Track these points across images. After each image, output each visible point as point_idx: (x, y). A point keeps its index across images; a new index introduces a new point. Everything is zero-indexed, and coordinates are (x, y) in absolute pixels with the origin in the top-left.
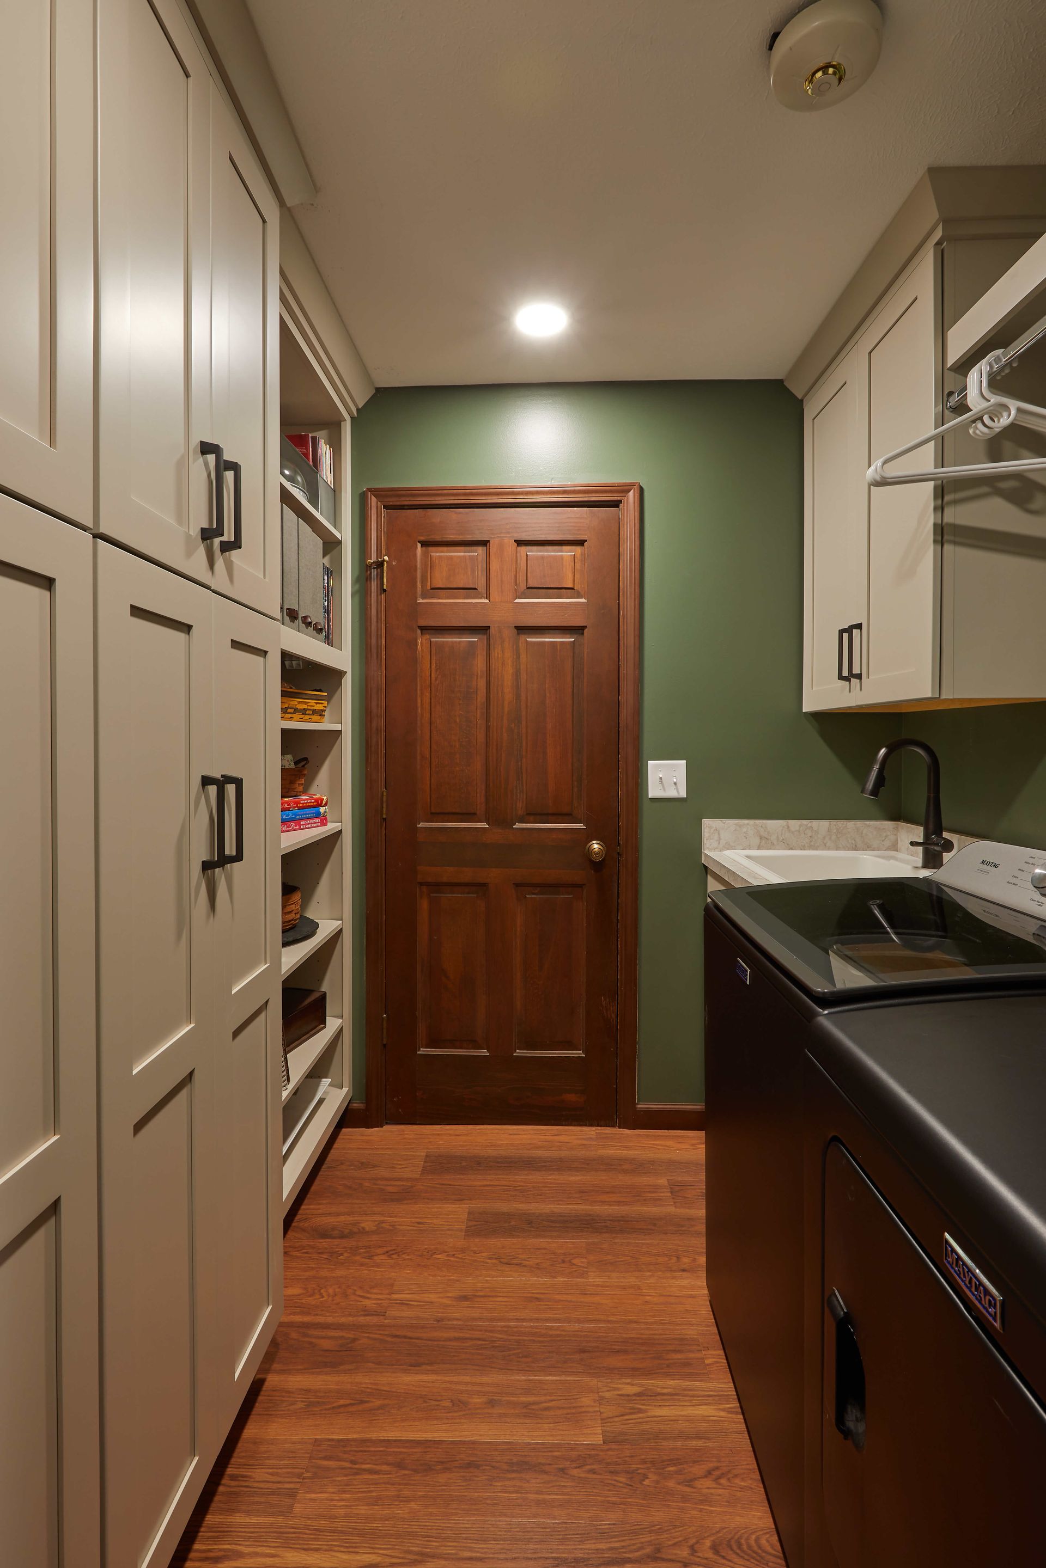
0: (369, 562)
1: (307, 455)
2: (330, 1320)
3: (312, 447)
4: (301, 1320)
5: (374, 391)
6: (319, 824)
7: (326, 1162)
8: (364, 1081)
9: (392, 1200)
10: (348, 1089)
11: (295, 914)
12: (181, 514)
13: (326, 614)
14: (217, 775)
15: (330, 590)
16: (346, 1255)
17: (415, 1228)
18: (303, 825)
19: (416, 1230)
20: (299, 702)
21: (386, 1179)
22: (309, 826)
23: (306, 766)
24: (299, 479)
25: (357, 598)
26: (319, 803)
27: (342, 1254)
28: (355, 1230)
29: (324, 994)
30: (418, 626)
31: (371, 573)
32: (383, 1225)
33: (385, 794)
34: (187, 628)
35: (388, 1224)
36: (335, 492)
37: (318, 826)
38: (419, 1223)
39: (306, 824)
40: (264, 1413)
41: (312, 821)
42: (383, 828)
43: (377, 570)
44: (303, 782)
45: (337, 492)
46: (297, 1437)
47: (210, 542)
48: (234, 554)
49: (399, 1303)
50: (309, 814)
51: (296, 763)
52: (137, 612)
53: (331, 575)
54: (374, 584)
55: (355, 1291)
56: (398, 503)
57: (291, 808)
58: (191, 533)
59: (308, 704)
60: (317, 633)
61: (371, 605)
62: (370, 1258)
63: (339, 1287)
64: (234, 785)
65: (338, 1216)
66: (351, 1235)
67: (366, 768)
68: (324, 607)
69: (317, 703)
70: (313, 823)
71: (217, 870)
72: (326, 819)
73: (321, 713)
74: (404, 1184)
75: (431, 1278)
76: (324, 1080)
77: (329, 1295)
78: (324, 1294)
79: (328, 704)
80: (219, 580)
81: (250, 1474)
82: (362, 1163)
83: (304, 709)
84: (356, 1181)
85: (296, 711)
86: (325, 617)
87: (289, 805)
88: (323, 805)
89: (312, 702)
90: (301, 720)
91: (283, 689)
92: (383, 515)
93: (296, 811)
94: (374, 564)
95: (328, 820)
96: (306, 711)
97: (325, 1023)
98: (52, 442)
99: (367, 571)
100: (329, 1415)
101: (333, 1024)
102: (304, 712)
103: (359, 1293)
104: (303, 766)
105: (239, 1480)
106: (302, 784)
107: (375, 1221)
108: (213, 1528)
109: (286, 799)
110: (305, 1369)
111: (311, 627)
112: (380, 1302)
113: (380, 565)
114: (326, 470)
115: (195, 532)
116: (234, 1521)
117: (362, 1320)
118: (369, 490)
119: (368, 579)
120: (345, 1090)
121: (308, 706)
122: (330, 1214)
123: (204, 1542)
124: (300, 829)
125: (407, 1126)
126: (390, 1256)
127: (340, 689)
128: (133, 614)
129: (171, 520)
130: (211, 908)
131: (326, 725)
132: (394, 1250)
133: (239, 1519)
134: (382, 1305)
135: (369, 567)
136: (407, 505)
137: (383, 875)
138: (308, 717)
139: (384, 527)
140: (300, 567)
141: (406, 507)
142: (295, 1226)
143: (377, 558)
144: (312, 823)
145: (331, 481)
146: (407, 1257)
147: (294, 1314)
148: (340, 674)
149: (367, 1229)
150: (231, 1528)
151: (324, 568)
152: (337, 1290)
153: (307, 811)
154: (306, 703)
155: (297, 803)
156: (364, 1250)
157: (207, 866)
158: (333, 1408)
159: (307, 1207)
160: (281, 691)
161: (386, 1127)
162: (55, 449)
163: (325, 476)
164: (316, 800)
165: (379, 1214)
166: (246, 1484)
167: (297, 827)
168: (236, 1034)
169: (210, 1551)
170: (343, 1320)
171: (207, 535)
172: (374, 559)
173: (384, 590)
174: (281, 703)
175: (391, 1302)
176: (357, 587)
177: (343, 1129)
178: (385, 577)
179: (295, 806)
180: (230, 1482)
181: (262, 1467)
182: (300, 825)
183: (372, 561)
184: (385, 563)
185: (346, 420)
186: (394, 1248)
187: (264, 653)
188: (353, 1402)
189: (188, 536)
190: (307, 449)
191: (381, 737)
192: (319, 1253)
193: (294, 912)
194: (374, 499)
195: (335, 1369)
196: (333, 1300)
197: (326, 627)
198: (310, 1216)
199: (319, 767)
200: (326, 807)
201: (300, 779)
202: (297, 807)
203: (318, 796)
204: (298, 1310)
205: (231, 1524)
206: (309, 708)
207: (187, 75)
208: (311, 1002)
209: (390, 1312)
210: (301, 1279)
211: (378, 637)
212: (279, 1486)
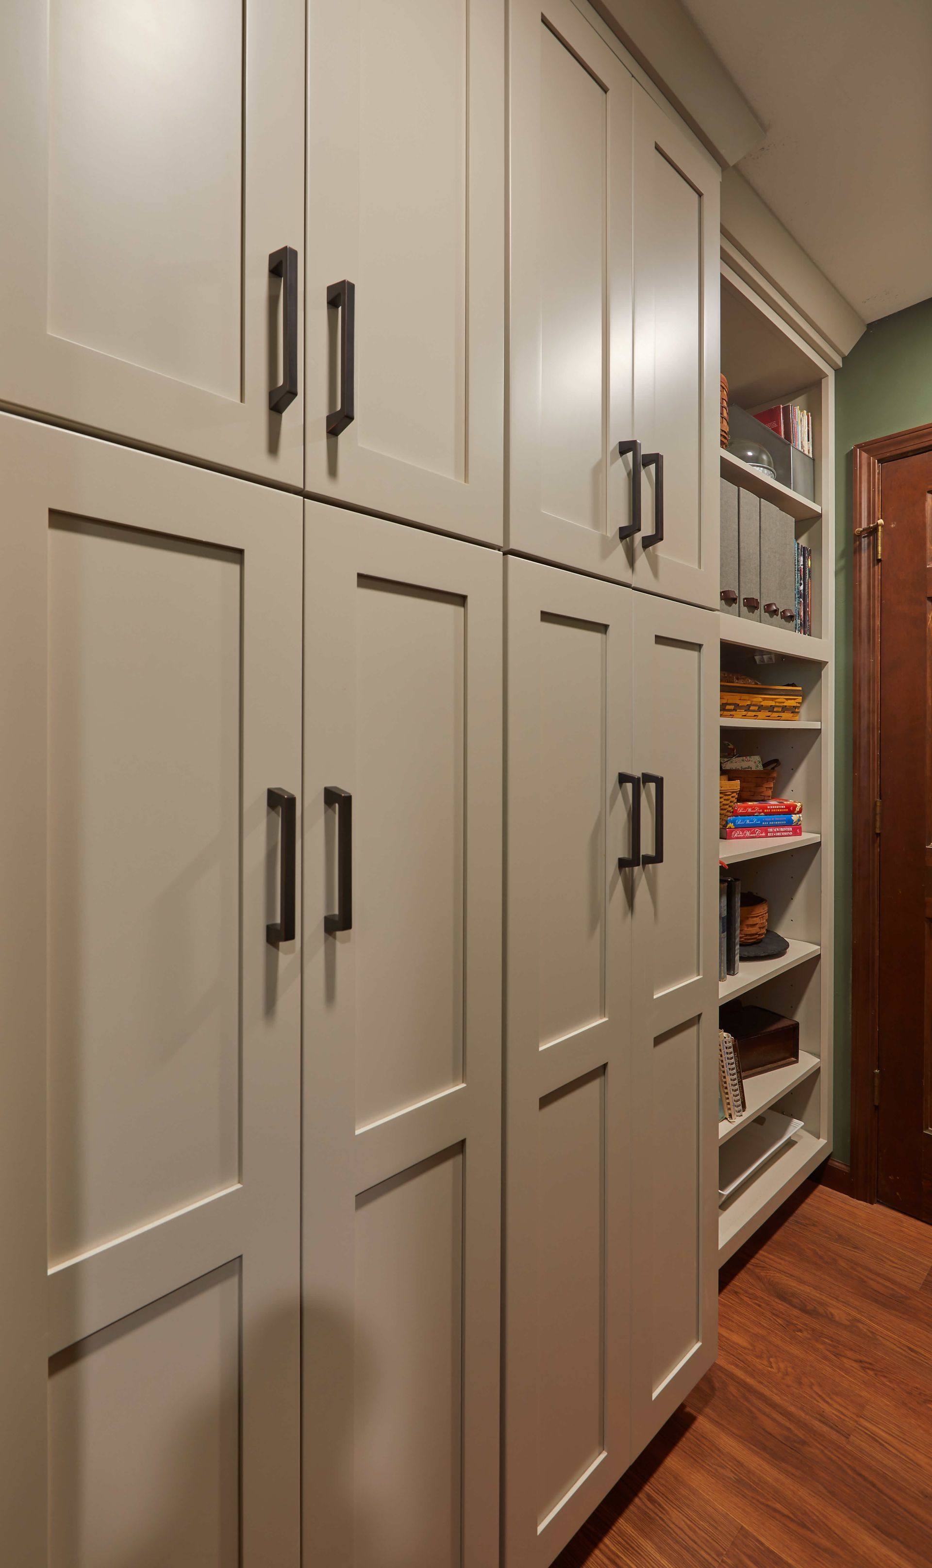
0: (858, 531)
1: (777, 430)
2: (777, 1399)
3: (783, 419)
4: (743, 1377)
5: (865, 329)
6: (791, 833)
7: (795, 1214)
8: (849, 1141)
9: (876, 1301)
10: (826, 1141)
11: (760, 928)
12: (597, 519)
13: (801, 600)
14: (637, 774)
15: (807, 572)
16: (805, 1334)
17: (904, 1353)
18: (770, 832)
19: (905, 1356)
20: (764, 699)
21: (870, 1271)
22: (779, 834)
23: (775, 769)
24: (765, 457)
25: (842, 576)
26: (791, 810)
27: (800, 1331)
28: (821, 1310)
29: (796, 1024)
30: (928, 598)
31: (860, 544)
32: (860, 1325)
33: (878, 804)
34: (602, 628)
35: (866, 1327)
36: (814, 462)
37: (789, 836)
38: (912, 1350)
39: (775, 832)
40: (690, 1453)
41: (782, 829)
42: (877, 845)
43: (869, 539)
44: (772, 785)
45: (817, 461)
46: (721, 1507)
47: (630, 540)
48: (660, 548)
49: (869, 1436)
50: (778, 821)
51: (765, 765)
52: (546, 616)
53: (810, 554)
54: (864, 555)
55: (812, 1384)
56: (898, 452)
57: (755, 813)
58: (608, 535)
59: (776, 701)
60: (786, 621)
61: (860, 582)
62: (837, 1355)
63: (793, 1368)
64: (654, 784)
65: (800, 1282)
66: (813, 1313)
67: (854, 773)
68: (799, 592)
69: (787, 699)
70: (783, 832)
71: (636, 869)
72: (800, 829)
73: (794, 710)
74: (896, 1288)
75: (921, 1431)
76: (795, 1120)
77: (779, 1369)
78: (774, 1365)
79: (803, 700)
80: (642, 575)
81: (669, 1510)
82: (839, 1236)
83: (771, 706)
84: (830, 1253)
85: (761, 708)
86: (799, 603)
87: (754, 809)
88: (796, 812)
89: (781, 698)
90: (768, 718)
91: (723, 684)
92: (877, 471)
93: (762, 816)
94: (865, 532)
95: (803, 830)
96: (774, 708)
97: (797, 1057)
98: (466, 479)
99: (855, 542)
100: (762, 1511)
101: (806, 1062)
102: (771, 709)
103: (816, 1388)
104: (773, 769)
105: (654, 1506)
106: (770, 788)
107: (849, 1314)
108: (624, 1535)
109: (750, 803)
110: (740, 1437)
111: (777, 615)
112: (842, 1417)
113: (872, 531)
114: (802, 438)
115: (612, 532)
116: (645, 1546)
117: (817, 1424)
118: (859, 446)
119: (858, 550)
120: (823, 1142)
121: (776, 702)
122: (791, 1275)
123: (614, 1543)
124: (766, 836)
125: (907, 1217)
126: (864, 1368)
127: (820, 681)
128: (543, 619)
129: (588, 527)
130: (629, 907)
131: (801, 723)
132: (870, 1364)
133: (648, 1547)
134: (845, 1422)
135: (858, 537)
136: (912, 451)
137: (877, 902)
138: (776, 715)
139: (879, 485)
140: (762, 552)
141: (910, 454)
142: (749, 1269)
143: (869, 523)
144: (781, 832)
145: (809, 450)
146: (888, 1383)
147: (737, 1366)
148: (819, 665)
149: (837, 1318)
150: (642, 1551)
151: (798, 549)
152: (789, 1369)
153: (776, 817)
154: (772, 700)
155: (763, 808)
156: (831, 1342)
157: (623, 864)
158: (767, 1506)
159: (766, 1254)
160: (721, 685)
161: (876, 1206)
162: (468, 483)
163: (800, 446)
164: (788, 807)
165: (854, 1308)
166: (662, 1516)
167: (763, 834)
168: (659, 1040)
169: (618, 1556)
170: (792, 1409)
171: (626, 534)
172: (864, 525)
173: (879, 561)
174: (721, 698)
175: (857, 1426)
176: (842, 563)
177: (821, 1186)
178: (880, 545)
179: (761, 811)
180: (647, 1501)
181: (681, 1511)
182: (767, 832)
183: (861, 529)
184: (880, 528)
185: (828, 376)
186: (870, 1362)
187: (698, 647)
188: (791, 1515)
189: (604, 538)
190: (778, 423)
191: (873, 736)
192: (774, 1314)
193: (758, 926)
194: (864, 455)
195: (775, 1461)
196: (783, 1379)
197: (802, 614)
198: (769, 1267)
199: (794, 770)
200: (800, 815)
201: (767, 782)
202: (763, 812)
203: (791, 802)
204: (741, 1364)
205: (641, 1546)
206: (777, 704)
207: (605, 90)
208: (779, 1028)
209: (854, 1438)
210: (749, 1332)
211: (871, 617)
212: (695, 1546)
